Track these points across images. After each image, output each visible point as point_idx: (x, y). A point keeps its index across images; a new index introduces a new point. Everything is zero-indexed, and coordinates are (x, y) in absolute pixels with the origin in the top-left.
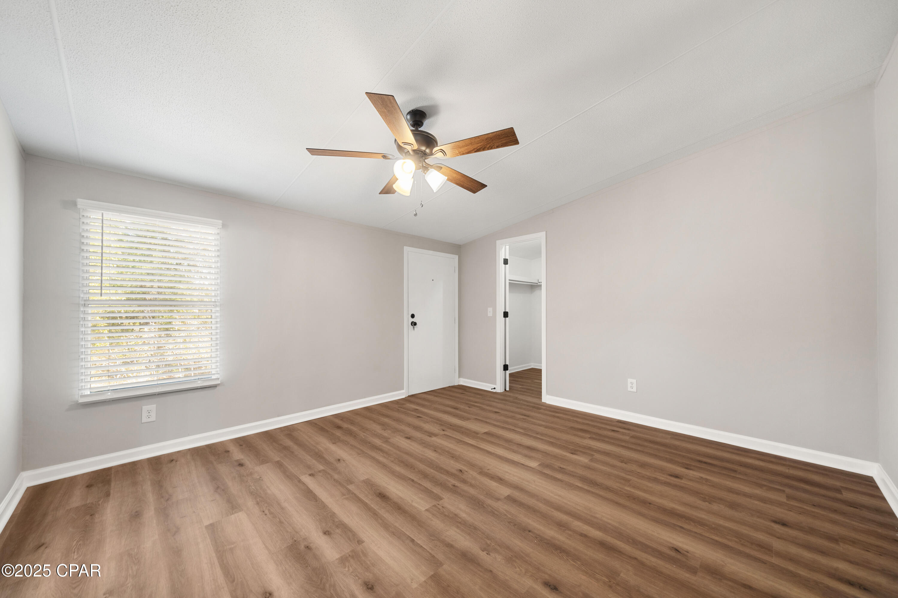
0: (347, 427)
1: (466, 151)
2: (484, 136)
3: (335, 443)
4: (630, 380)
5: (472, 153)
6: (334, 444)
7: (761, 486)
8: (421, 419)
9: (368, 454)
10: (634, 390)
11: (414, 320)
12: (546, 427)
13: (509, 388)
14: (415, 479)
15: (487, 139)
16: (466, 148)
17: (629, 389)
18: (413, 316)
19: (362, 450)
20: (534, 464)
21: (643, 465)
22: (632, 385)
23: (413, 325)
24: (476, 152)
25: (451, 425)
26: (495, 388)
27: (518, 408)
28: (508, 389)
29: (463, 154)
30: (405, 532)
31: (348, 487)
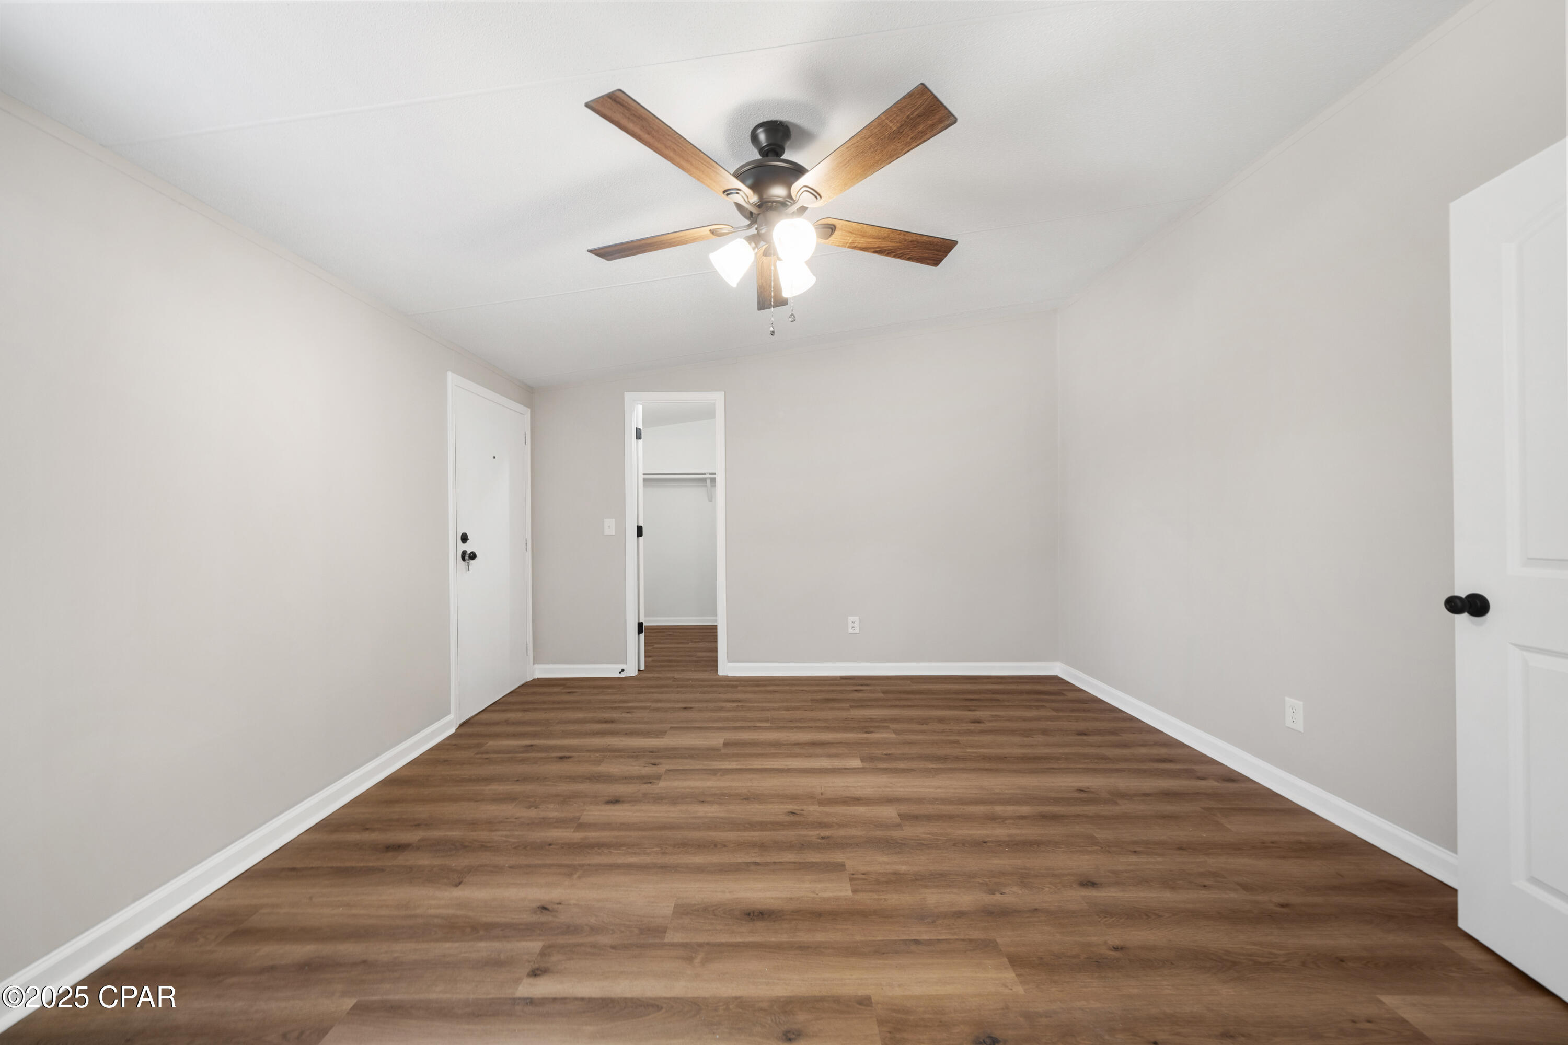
0: (418, 838)
1: (864, 246)
2: (914, 235)
3: (460, 883)
4: (851, 619)
5: (869, 252)
6: (461, 886)
7: (1030, 707)
8: (570, 760)
9: (589, 865)
10: (857, 631)
11: (469, 547)
12: (787, 709)
13: (646, 666)
14: (758, 860)
15: (912, 241)
16: (871, 240)
17: (851, 631)
18: (464, 538)
19: (568, 866)
20: (856, 763)
21: (941, 720)
22: (853, 624)
23: (467, 558)
24: (875, 252)
25: (652, 752)
26: (623, 670)
27: (704, 693)
28: (643, 668)
29: (854, 248)
30: (885, 939)
31: (666, 940)
